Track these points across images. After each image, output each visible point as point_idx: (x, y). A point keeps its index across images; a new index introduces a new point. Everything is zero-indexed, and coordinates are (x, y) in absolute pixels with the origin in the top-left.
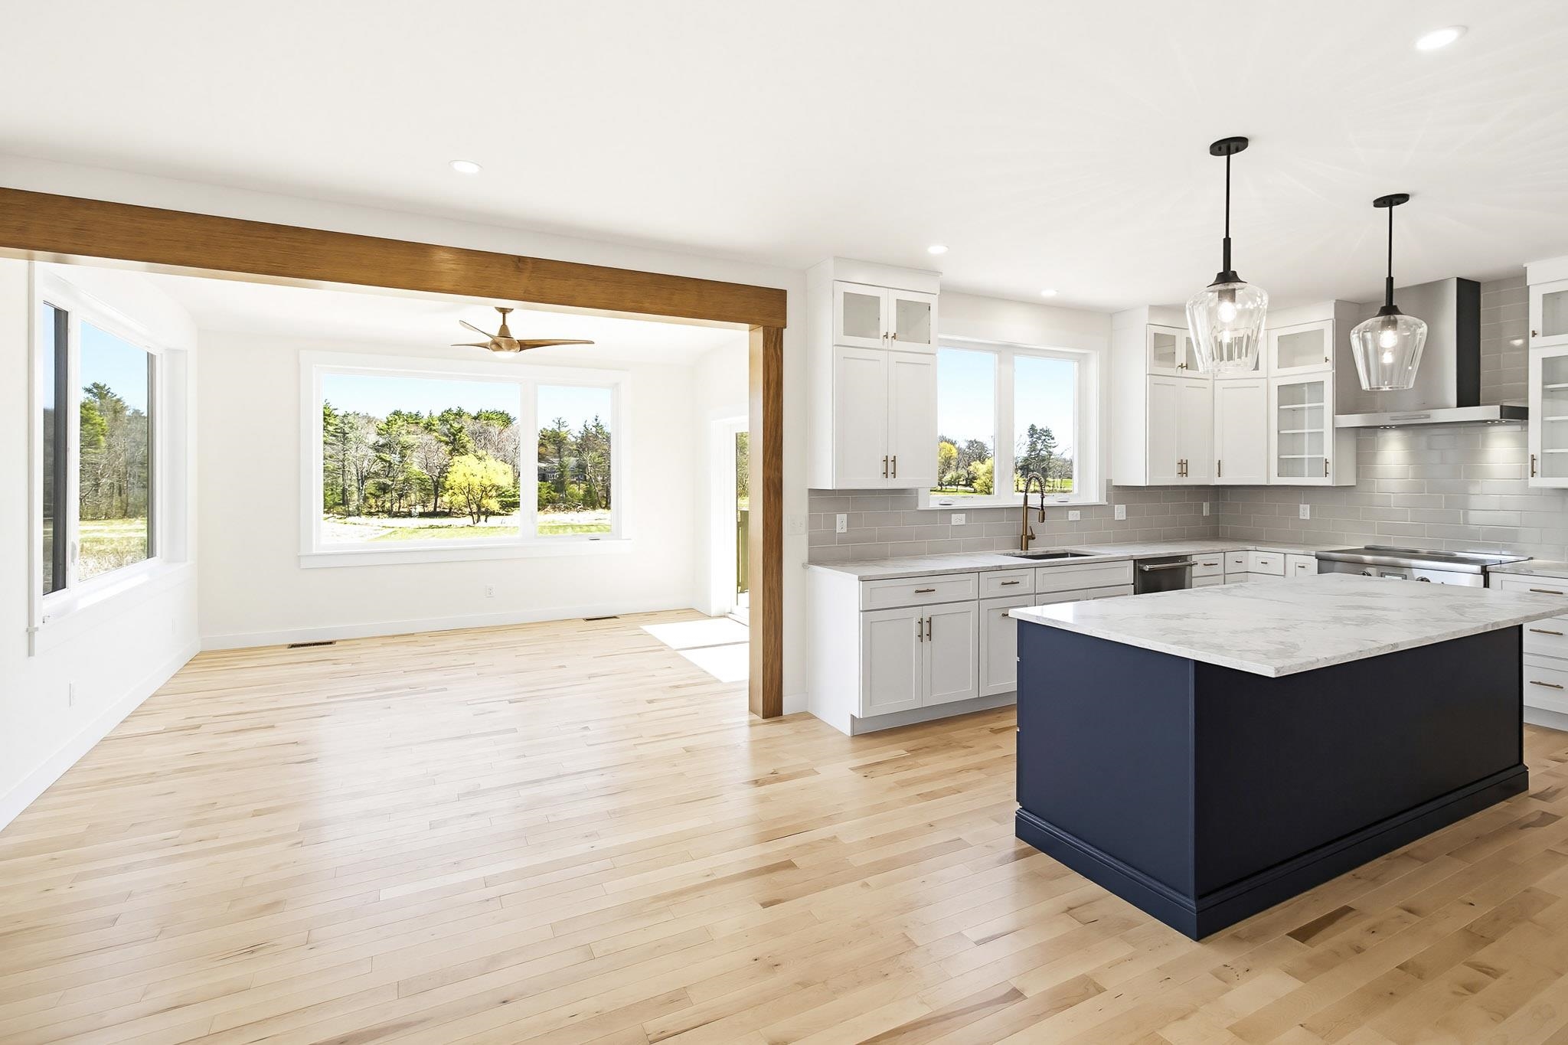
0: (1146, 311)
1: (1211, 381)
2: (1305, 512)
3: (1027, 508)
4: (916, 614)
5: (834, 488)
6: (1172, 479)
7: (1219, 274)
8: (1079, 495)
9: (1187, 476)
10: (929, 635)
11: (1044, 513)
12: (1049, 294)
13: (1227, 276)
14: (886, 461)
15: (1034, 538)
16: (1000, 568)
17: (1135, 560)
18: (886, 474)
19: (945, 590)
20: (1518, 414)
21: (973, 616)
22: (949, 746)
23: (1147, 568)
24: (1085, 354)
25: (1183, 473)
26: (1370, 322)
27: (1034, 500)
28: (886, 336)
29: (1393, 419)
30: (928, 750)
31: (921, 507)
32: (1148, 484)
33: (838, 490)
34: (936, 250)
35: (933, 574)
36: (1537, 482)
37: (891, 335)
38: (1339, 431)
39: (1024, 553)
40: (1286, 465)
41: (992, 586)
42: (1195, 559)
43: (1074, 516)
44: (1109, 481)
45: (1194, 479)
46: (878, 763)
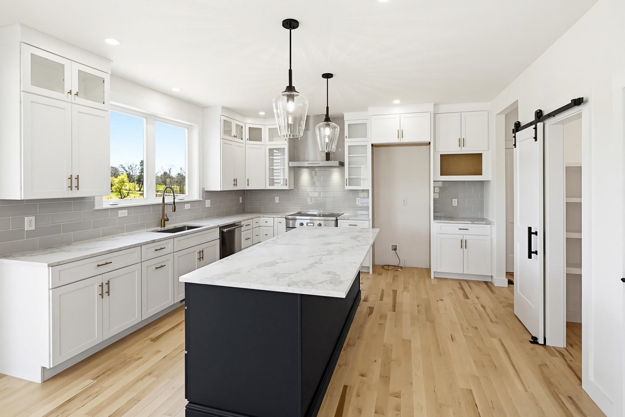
0: (220, 109)
1: (244, 144)
2: (277, 199)
3: (164, 204)
4: (98, 281)
5: (23, 198)
6: (231, 188)
7: (287, 87)
8: (189, 196)
9: (237, 186)
10: (108, 292)
11: (175, 207)
12: (176, 90)
13: (290, 88)
14: (71, 178)
15: (168, 220)
16: (154, 241)
17: (220, 227)
18: (71, 187)
19: (118, 261)
20: (342, 164)
21: (137, 274)
22: (125, 363)
23: (225, 230)
24: (191, 125)
25: (235, 185)
26: (321, 124)
27: (169, 199)
28: (70, 92)
29: (308, 164)
30: (110, 372)
31: (97, 207)
32: (222, 190)
33: (26, 200)
34: (111, 42)
35: (111, 252)
36: (348, 188)
37: (74, 92)
38: (290, 168)
39: (163, 229)
40: (272, 182)
41: (148, 252)
42: (242, 223)
43: (187, 206)
44: (203, 189)
45: (240, 187)
46: (70, 400)
